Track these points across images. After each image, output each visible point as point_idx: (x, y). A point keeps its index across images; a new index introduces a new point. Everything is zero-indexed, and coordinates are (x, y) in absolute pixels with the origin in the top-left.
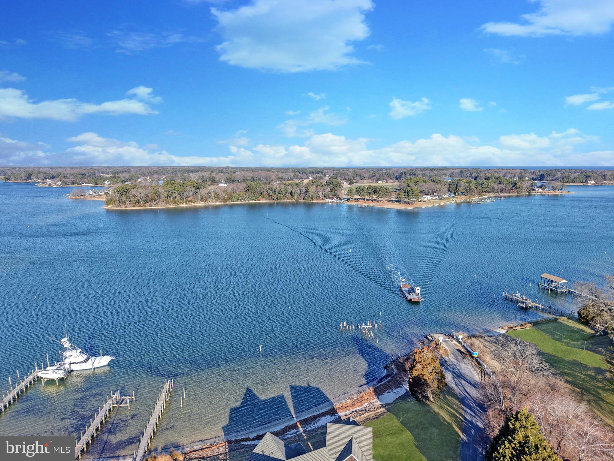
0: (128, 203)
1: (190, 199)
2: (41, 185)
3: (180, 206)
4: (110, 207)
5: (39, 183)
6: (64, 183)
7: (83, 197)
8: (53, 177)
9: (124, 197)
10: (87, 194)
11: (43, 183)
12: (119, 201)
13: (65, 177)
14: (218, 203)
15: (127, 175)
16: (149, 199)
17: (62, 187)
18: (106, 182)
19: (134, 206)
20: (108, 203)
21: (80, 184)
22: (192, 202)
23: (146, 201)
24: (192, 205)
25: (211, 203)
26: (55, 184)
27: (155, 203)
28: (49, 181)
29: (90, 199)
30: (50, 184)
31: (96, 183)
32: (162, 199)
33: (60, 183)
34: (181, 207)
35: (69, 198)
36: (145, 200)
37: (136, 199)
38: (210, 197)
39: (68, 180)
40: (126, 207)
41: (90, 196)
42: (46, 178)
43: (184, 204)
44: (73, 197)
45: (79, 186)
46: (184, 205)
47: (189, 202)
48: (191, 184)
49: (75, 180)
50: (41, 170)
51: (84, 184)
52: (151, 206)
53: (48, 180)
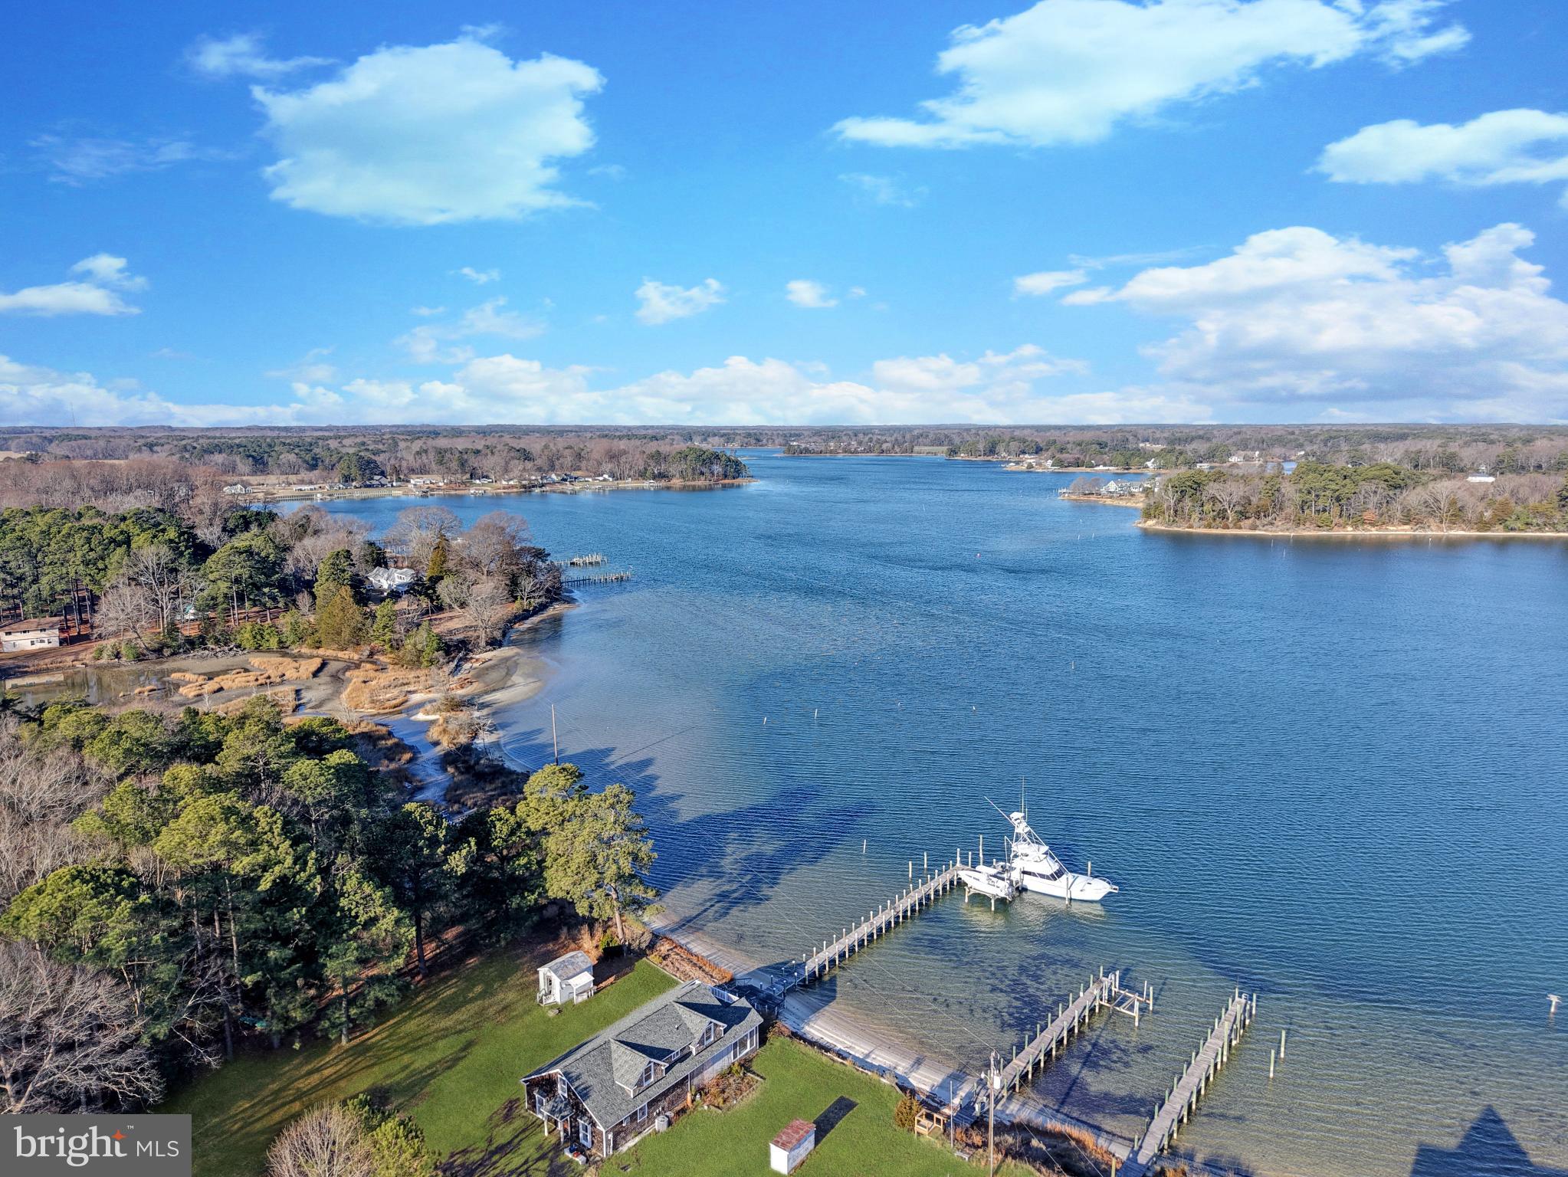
0: (1195, 516)
1: (1367, 516)
2: (1012, 467)
3: (1337, 532)
4: (1151, 523)
5: (1009, 462)
6: (1060, 463)
7: (1093, 498)
8: (1038, 450)
9: (1188, 503)
10: (1103, 490)
11: (1017, 463)
12: (1176, 511)
13: (1062, 450)
14: (1457, 532)
15: (1202, 447)
16: (1252, 509)
17: (1053, 472)
18: (1149, 464)
19: (1209, 526)
20: (1148, 514)
21: (1092, 466)
22: (1373, 524)
23: (1243, 515)
24: (1374, 532)
25: (1434, 531)
26: (1040, 464)
27: (1266, 521)
28: (1030, 459)
29: (1109, 502)
30: (1030, 466)
31: (1127, 466)
32: (1288, 510)
33: (1050, 462)
34: (1338, 537)
35: (1064, 497)
36: (1241, 513)
37: (1219, 506)
38: (1432, 514)
39: (1067, 455)
40: (1191, 527)
41: (1111, 496)
42: (1024, 453)
43: (1350, 528)
44: (1073, 497)
45: (1089, 470)
46: (1349, 532)
47: (1364, 523)
48: (1377, 473)
49: (1082, 457)
50: (1017, 433)
51: (1101, 467)
52: (1254, 527)
53: (1027, 456)
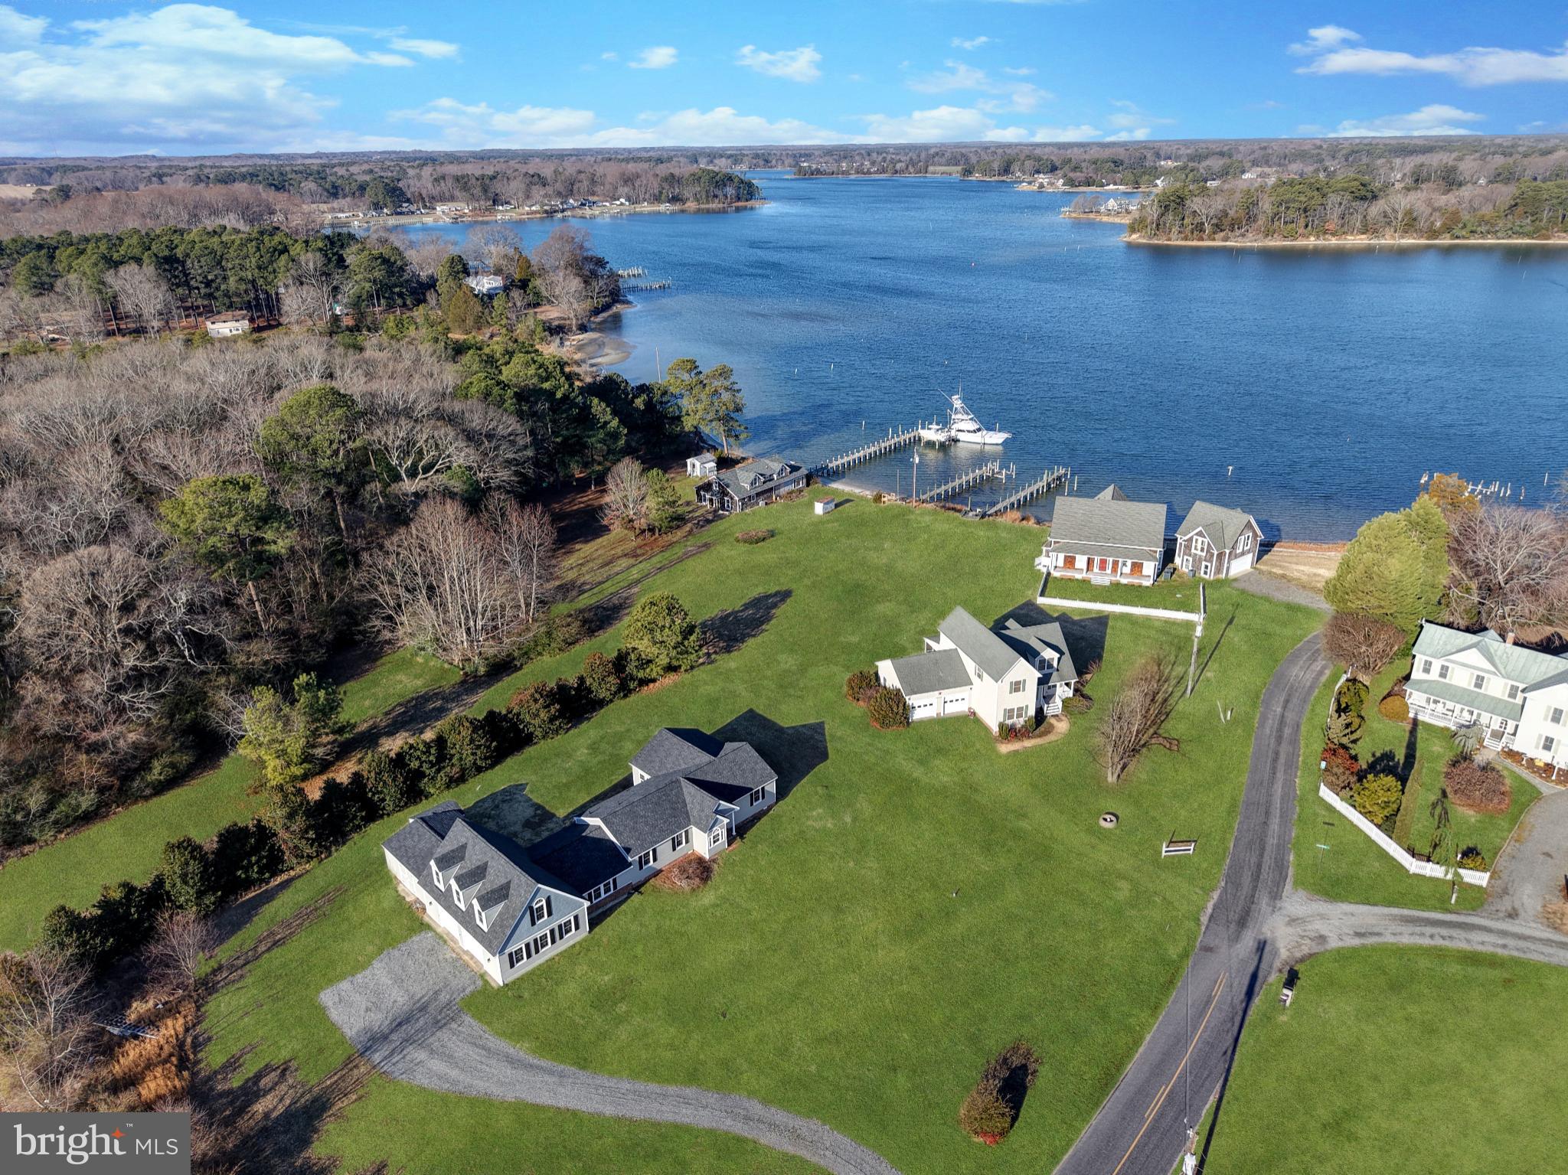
0: (1175, 229)
1: (1331, 226)
2: (1024, 187)
3: (1300, 243)
4: (1135, 237)
5: (1021, 182)
6: (1070, 182)
7: (1092, 216)
8: (1053, 169)
9: (1170, 217)
10: (1102, 209)
11: (1030, 183)
12: (1158, 225)
13: (1076, 169)
14: (1408, 241)
15: (1216, 163)
16: (1226, 222)
17: (1064, 192)
18: (1158, 182)
19: (1186, 239)
20: (1133, 229)
21: (1102, 186)
22: (1333, 234)
23: (1218, 228)
24: (1334, 241)
25: (1389, 239)
26: (1051, 184)
27: (1238, 232)
28: (1043, 179)
29: (1105, 219)
30: (1042, 186)
31: (1137, 184)
32: (1260, 222)
33: (1061, 181)
35: (1066, 214)
36: (1217, 225)
37: (1197, 220)
38: (1389, 224)
39: (1078, 174)
40: (1170, 240)
41: (1109, 213)
42: (1038, 172)
43: (1312, 238)
44: (1074, 215)
45: (1098, 189)
46: (1312, 242)
47: (1325, 233)
48: (1346, 185)
49: (1094, 177)
50: (1038, 151)
51: (1111, 187)
52: (1226, 239)
53: (1041, 176)
